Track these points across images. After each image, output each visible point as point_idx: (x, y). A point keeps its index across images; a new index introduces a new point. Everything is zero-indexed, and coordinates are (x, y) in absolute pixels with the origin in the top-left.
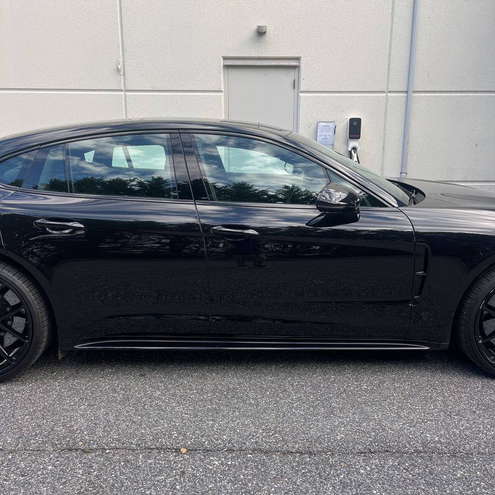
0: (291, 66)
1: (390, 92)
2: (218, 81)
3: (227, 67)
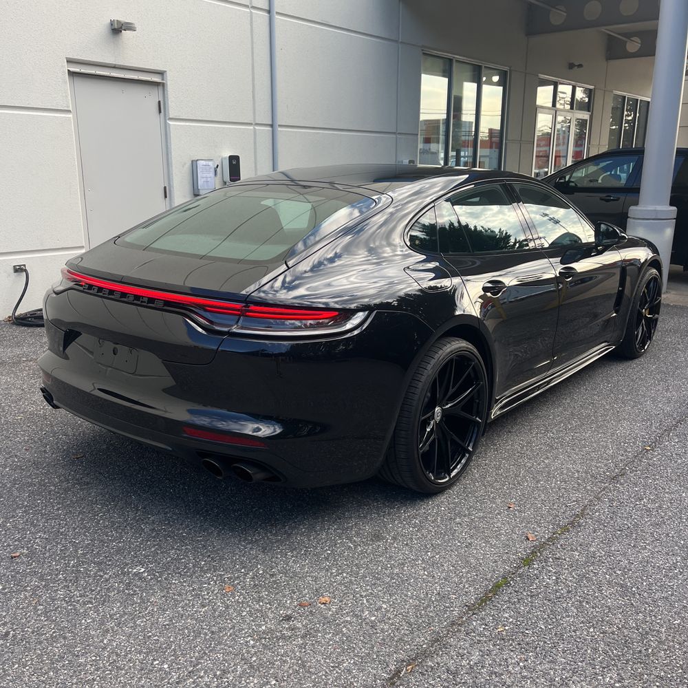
0: (153, 82)
1: (257, 124)
2: (64, 94)
3: (71, 74)
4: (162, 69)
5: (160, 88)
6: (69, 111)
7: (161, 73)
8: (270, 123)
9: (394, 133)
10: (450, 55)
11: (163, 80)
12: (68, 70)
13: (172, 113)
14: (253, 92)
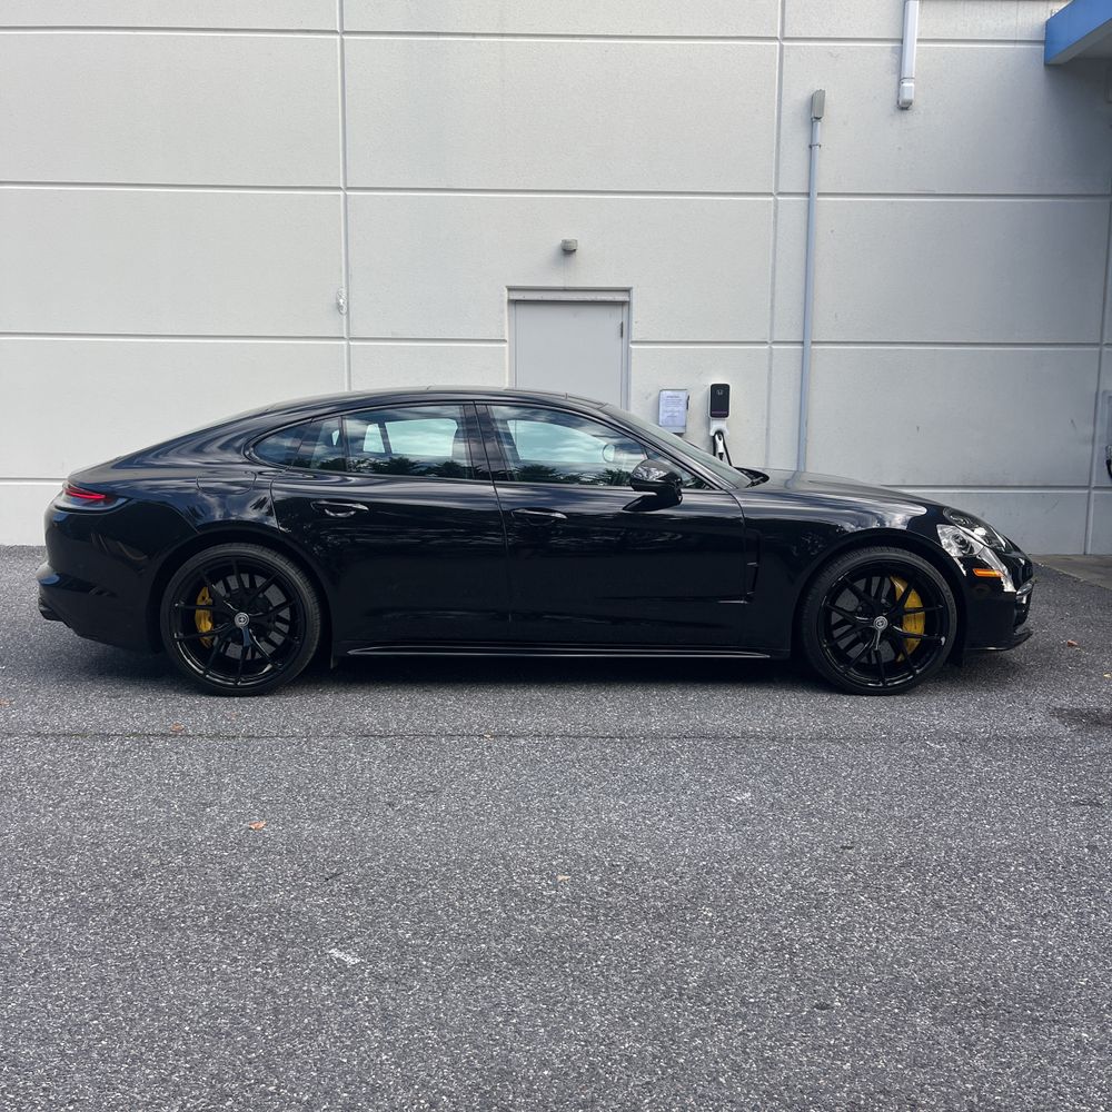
0: (616, 301)
1: (775, 343)
2: (499, 324)
3: (514, 303)
4: (626, 286)
5: (626, 308)
6: (504, 341)
7: (627, 291)
11: (629, 298)
12: (509, 298)
13: (637, 335)
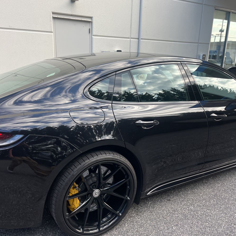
0: (88, 21)
1: (131, 38)
2: (50, 26)
3: (54, 18)
4: (91, 16)
5: (91, 24)
6: (52, 32)
7: (91, 18)
8: (138, 38)
9: (198, 43)
10: (229, 10)
11: (92, 20)
12: (53, 17)
13: (94, 33)
14: (131, 25)
